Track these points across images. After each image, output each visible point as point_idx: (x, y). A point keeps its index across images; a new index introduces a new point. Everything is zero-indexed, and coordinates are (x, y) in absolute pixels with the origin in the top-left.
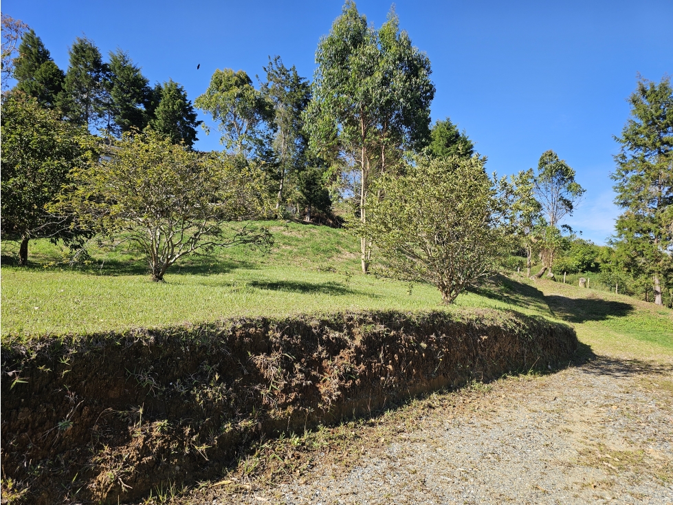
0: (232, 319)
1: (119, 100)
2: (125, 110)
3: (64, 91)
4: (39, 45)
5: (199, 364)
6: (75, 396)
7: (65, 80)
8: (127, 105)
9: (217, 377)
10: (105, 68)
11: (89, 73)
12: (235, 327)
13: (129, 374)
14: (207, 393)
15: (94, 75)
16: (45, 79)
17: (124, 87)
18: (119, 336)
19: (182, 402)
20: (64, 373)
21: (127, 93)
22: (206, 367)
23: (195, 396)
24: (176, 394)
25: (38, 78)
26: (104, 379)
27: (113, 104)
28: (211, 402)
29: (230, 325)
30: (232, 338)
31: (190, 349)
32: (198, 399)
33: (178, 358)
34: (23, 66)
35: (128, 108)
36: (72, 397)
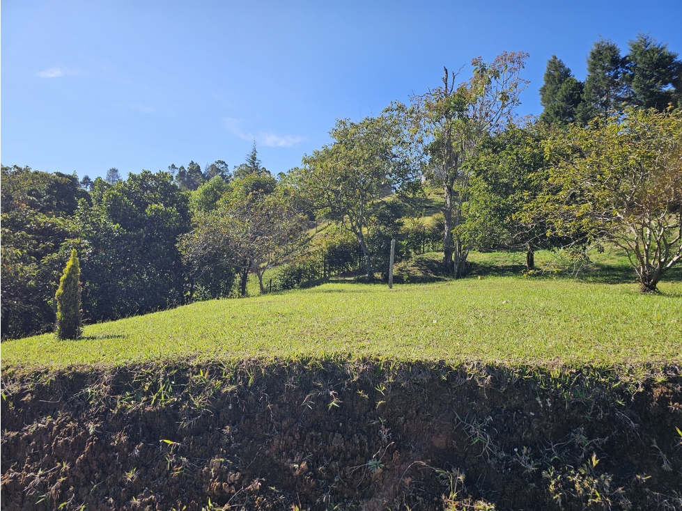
0: (649, 365)
1: (642, 88)
2: (649, 97)
3: (584, 101)
4: (560, 67)
5: (570, 430)
6: (388, 433)
7: (584, 90)
8: (651, 92)
9: (595, 462)
10: (624, 62)
11: (607, 74)
12: (652, 380)
13: (458, 421)
14: (574, 482)
15: (612, 73)
16: (565, 97)
17: (647, 73)
18: (449, 368)
19: (526, 486)
20: (380, 403)
21: (650, 79)
22: (580, 438)
23: (548, 482)
24: (517, 467)
25: (560, 98)
26: (427, 420)
27: (635, 96)
28: (578, 500)
29: (642, 375)
30: (644, 398)
31: (554, 403)
32: (552, 488)
33: (532, 414)
34: (547, 92)
35: (653, 94)
36: (384, 433)
